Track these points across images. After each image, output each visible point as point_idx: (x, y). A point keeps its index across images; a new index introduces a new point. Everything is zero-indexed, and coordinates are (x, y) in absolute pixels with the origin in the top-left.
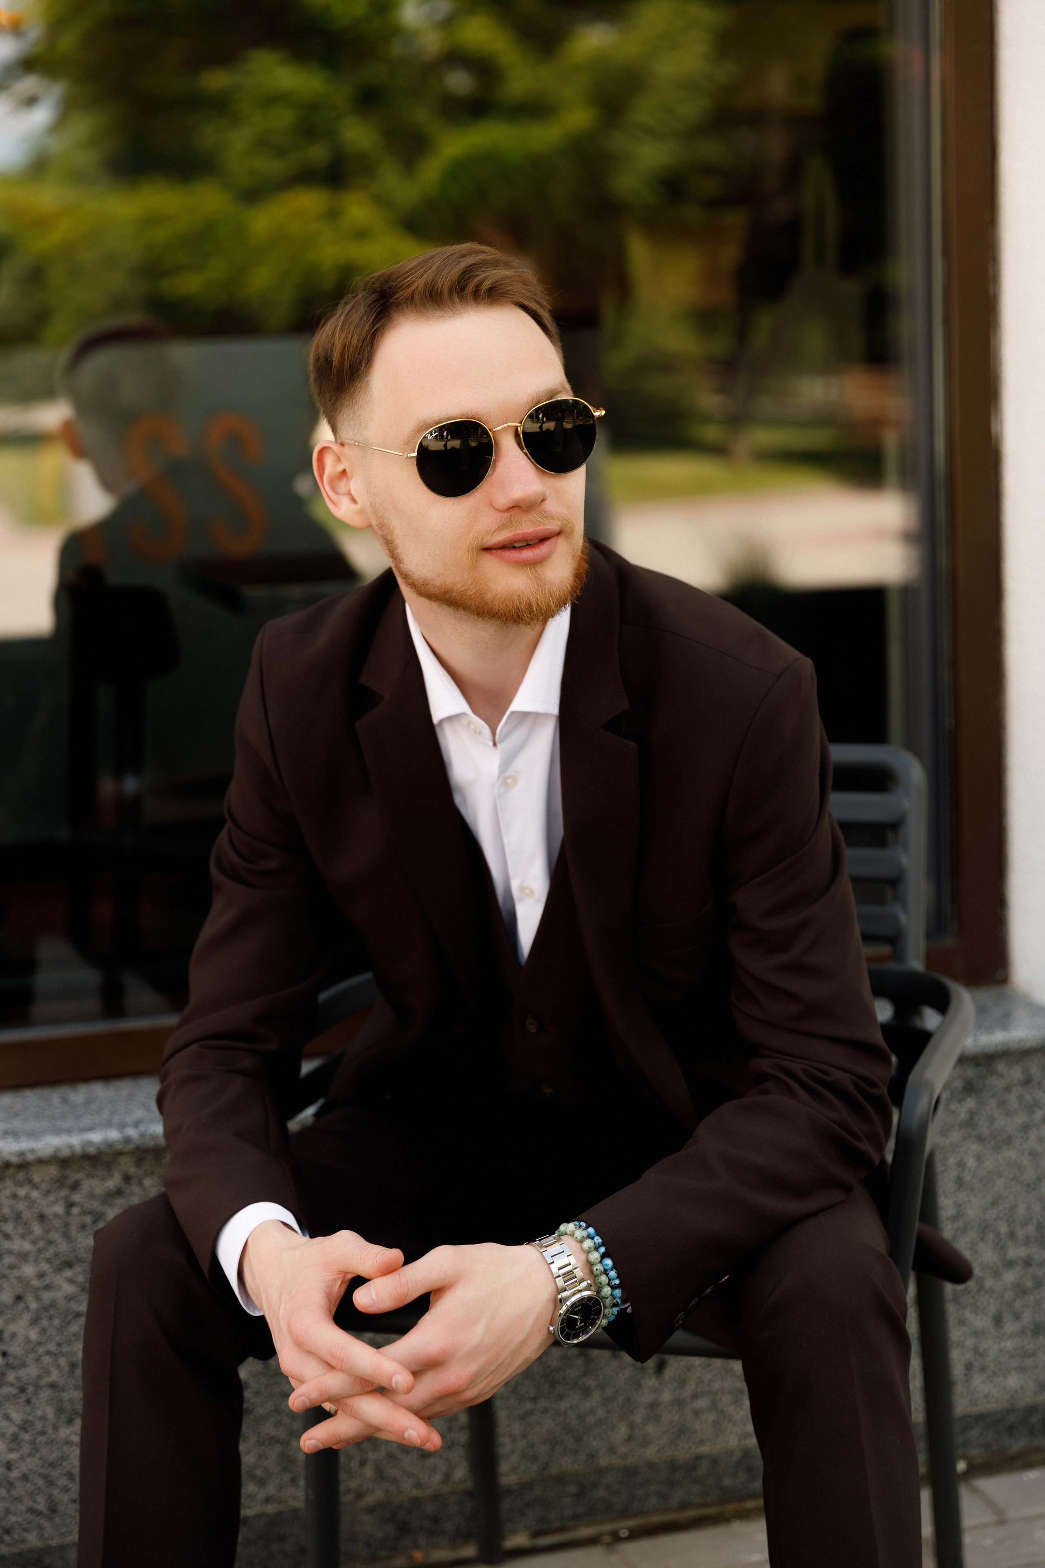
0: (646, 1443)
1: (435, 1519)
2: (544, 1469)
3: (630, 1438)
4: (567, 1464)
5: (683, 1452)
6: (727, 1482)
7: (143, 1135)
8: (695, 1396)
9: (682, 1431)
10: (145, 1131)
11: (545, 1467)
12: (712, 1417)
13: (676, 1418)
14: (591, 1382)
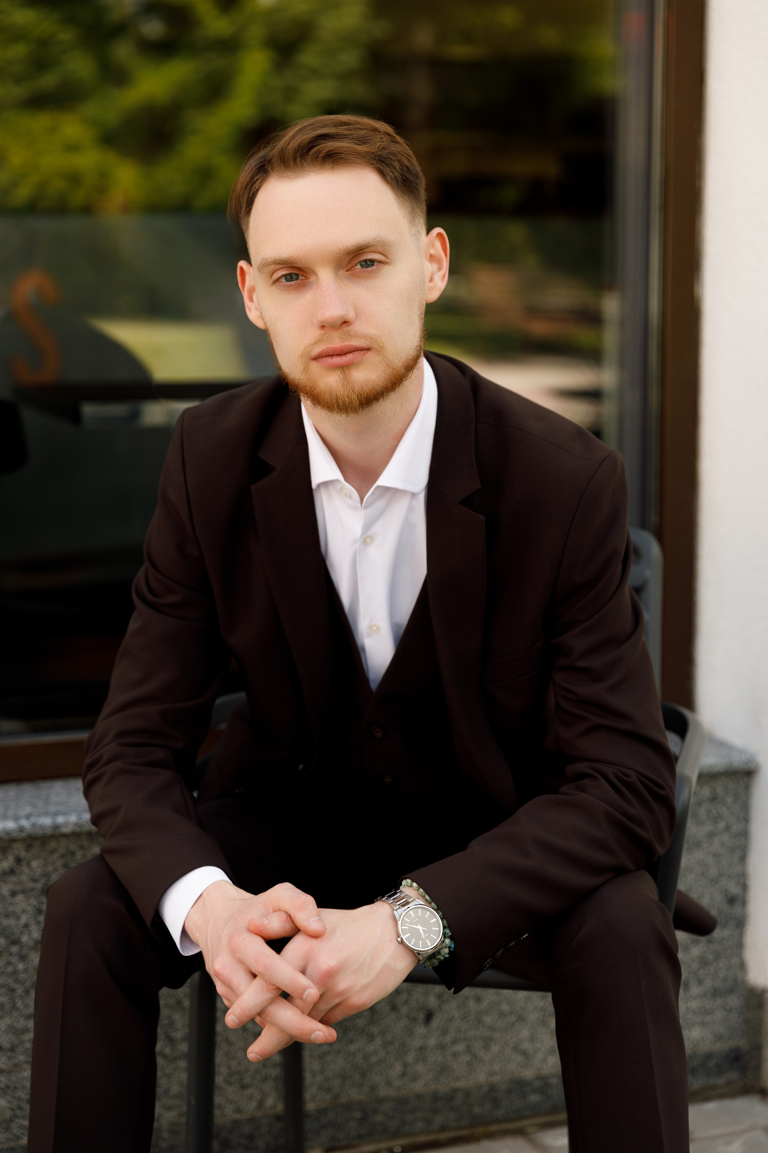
0: (415, 1078)
1: (250, 1138)
2: (336, 1098)
3: (403, 1075)
4: (354, 1094)
5: (443, 1086)
6: (477, 1110)
7: (34, 825)
8: (455, 1042)
9: (443, 1070)
10: (36, 822)
11: (337, 1097)
12: (466, 1058)
13: (439, 1059)
14: (374, 1029)
